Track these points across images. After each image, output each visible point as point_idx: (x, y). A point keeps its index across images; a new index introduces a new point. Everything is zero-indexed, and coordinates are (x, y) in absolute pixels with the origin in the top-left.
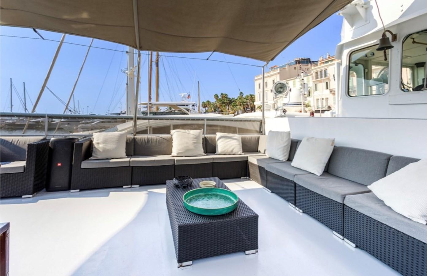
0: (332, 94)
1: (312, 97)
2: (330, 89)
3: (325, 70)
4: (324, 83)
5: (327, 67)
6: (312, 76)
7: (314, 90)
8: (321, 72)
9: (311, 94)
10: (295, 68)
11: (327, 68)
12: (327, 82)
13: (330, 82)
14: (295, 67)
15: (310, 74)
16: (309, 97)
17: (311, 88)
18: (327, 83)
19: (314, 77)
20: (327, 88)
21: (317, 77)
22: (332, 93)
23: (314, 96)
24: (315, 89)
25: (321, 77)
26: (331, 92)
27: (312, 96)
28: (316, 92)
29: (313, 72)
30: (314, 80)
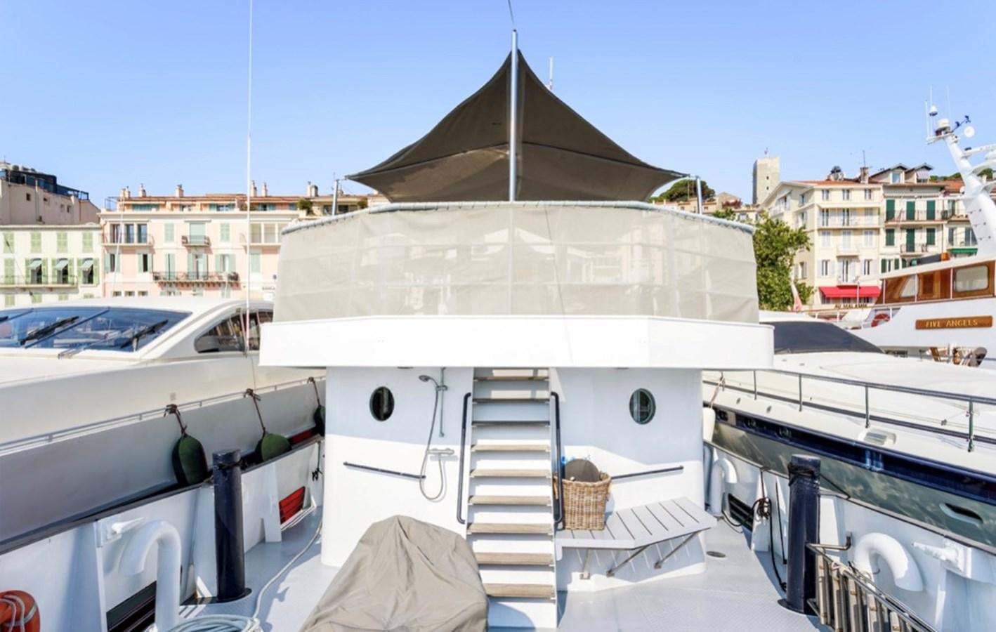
0: (157, 284)
1: (100, 287)
2: (154, 273)
3: (139, 226)
4: (136, 256)
5: (146, 220)
6: (101, 232)
7: (105, 268)
8: (128, 226)
9: (95, 279)
10: (28, 197)
11: (148, 221)
12: (145, 253)
13: (154, 256)
14: (29, 192)
15: (98, 226)
16: (90, 285)
17: (96, 261)
18: (145, 257)
19: (108, 237)
20: (145, 269)
21: (114, 238)
22: (159, 281)
23: (104, 285)
24: (108, 265)
25: (129, 239)
26: (156, 278)
27: (98, 284)
28: (111, 276)
29: (106, 222)
30: (106, 244)
